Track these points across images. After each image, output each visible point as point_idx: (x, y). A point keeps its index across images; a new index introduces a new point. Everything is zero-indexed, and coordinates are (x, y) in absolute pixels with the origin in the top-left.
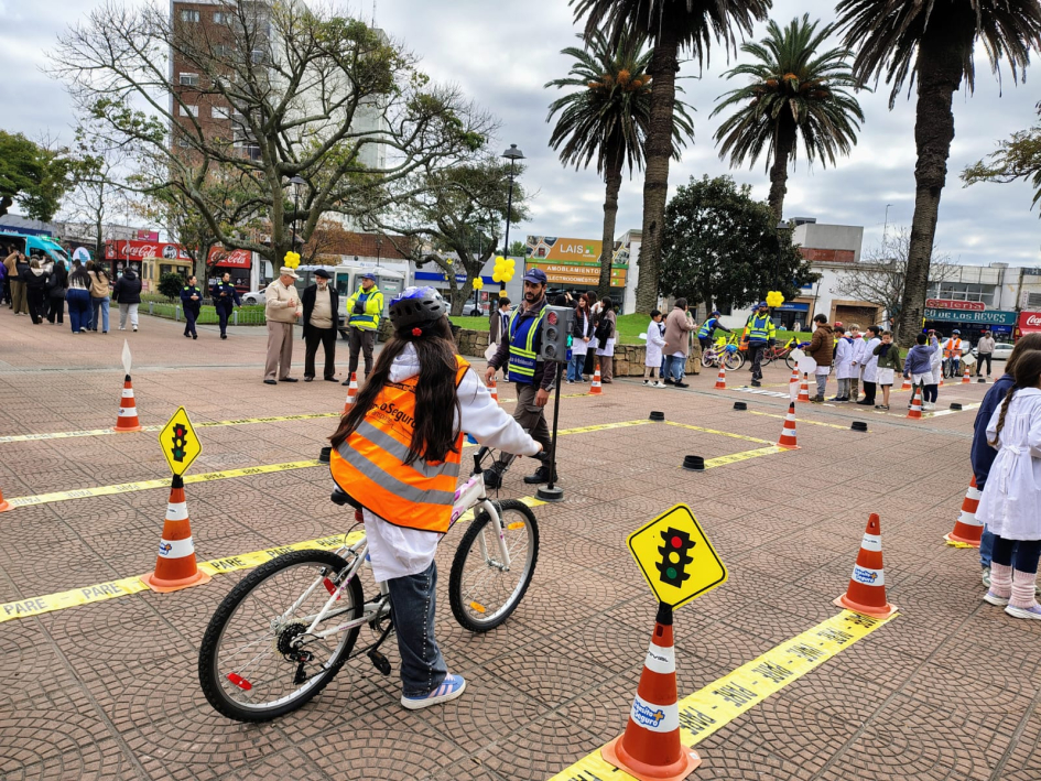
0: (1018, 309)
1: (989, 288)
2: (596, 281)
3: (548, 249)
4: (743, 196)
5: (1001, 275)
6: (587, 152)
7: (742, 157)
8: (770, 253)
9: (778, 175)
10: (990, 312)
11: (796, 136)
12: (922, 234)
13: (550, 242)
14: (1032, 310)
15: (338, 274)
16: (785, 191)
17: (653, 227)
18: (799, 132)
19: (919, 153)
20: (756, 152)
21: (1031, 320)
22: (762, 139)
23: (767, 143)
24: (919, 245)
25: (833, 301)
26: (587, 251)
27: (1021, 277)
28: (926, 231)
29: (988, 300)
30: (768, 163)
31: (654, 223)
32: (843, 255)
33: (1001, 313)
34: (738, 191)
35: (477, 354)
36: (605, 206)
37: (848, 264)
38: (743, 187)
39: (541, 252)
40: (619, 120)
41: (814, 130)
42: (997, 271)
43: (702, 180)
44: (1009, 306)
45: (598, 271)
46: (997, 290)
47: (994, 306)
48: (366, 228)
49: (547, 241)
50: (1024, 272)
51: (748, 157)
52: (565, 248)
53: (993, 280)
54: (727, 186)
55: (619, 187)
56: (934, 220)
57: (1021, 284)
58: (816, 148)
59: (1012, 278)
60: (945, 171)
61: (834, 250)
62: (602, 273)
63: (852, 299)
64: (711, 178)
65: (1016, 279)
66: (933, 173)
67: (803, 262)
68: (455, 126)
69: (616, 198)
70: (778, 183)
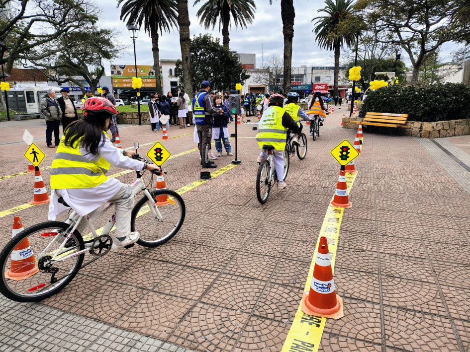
0: (312, 83)
1: (302, 76)
2: (154, 85)
3: (122, 71)
4: (217, 43)
5: (305, 70)
6: (139, 23)
7: (209, 25)
8: (231, 67)
9: (225, 32)
10: (303, 85)
11: (229, 15)
12: (288, 57)
13: (122, 68)
14: (317, 83)
15: (26, 92)
16: (229, 40)
17: (187, 59)
18: (231, 13)
19: (283, 23)
20: (214, 22)
21: (317, 87)
22: (216, 17)
23: (218, 18)
24: (287, 61)
25: (249, 86)
26: (142, 71)
27: (312, 71)
28: (289, 55)
29: (302, 80)
30: (220, 27)
31: (187, 57)
32: (249, 66)
33: (307, 85)
34: (215, 41)
35: (128, 123)
36: (152, 49)
37: (252, 70)
38: (216, 39)
39: (119, 73)
40: (154, 8)
41: (236, 12)
42: (304, 69)
43: (199, 36)
44: (309, 83)
45: (154, 81)
46: (304, 76)
47: (304, 83)
48: (25, 66)
49: (121, 67)
50: (313, 68)
51: (211, 25)
52: (130, 70)
53: (303, 73)
54: (210, 38)
55: (158, 39)
56: (291, 51)
57: (312, 74)
58: (238, 20)
59: (309, 71)
60: (293, 31)
61: (246, 65)
62: (156, 81)
63: (259, 84)
64: (203, 35)
65: (310, 72)
66: (289, 32)
67: (243, 70)
68: (81, 12)
69: (157, 45)
70: (226, 36)
